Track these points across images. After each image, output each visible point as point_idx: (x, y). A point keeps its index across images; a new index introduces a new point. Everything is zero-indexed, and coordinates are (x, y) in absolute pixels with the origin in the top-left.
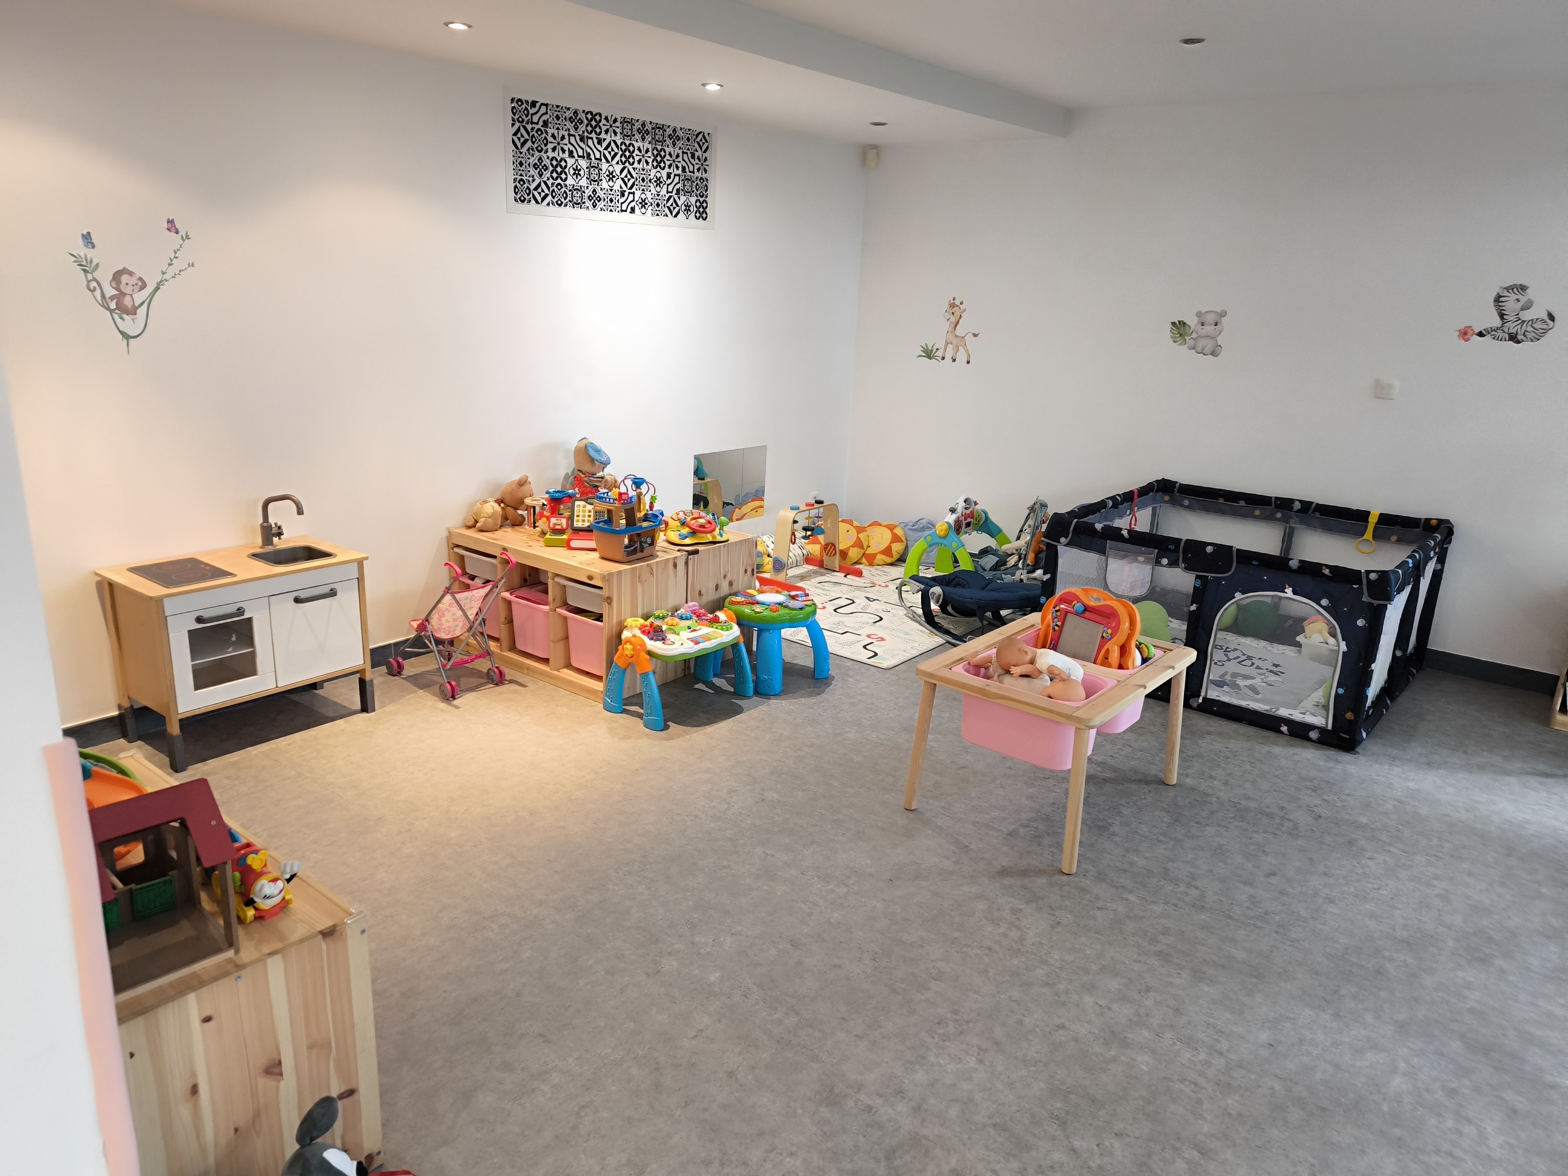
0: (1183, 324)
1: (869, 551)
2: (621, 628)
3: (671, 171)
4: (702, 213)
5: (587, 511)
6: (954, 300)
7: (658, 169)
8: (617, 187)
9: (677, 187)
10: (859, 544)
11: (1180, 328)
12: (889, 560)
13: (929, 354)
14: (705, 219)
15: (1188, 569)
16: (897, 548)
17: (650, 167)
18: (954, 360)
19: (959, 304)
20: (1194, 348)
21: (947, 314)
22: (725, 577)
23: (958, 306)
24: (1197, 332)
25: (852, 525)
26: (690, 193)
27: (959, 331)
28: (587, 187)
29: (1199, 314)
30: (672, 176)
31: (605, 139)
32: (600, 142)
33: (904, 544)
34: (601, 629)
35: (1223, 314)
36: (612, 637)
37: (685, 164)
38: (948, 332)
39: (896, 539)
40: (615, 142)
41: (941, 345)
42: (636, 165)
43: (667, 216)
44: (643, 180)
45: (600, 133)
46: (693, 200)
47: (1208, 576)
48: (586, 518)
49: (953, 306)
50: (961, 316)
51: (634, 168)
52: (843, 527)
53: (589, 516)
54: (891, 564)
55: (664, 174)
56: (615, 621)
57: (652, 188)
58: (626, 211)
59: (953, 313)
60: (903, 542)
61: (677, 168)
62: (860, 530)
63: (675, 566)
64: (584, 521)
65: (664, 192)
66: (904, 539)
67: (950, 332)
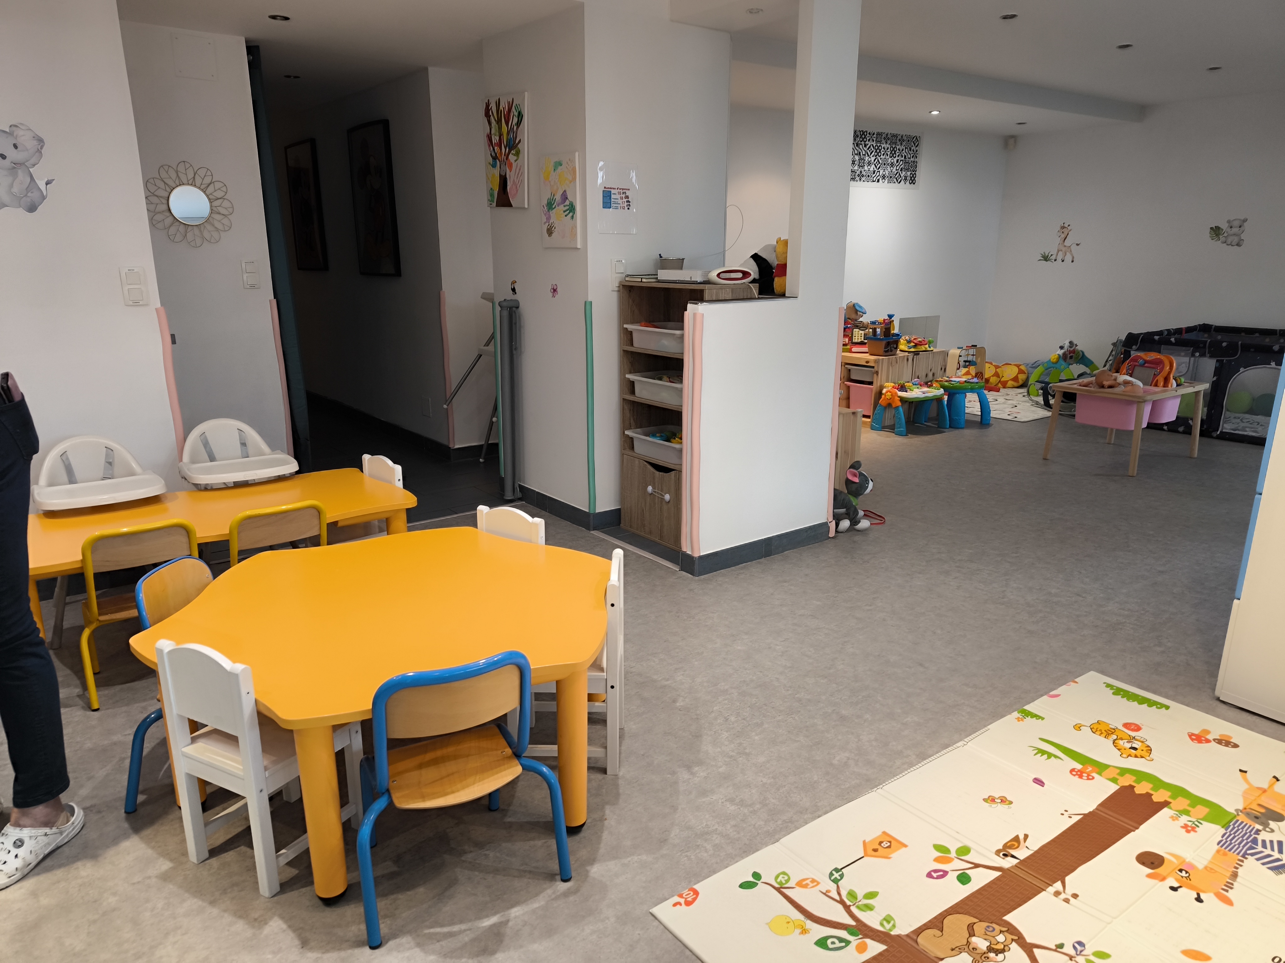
0: (1218, 228)
1: (1003, 379)
2: (882, 387)
3: (899, 158)
4: (913, 181)
5: (860, 334)
6: (1064, 224)
7: (893, 158)
8: (872, 169)
9: (901, 167)
10: (996, 375)
11: (1216, 231)
12: (1016, 384)
13: (1046, 258)
14: (914, 184)
15: (1212, 356)
16: (1022, 377)
17: (888, 157)
18: (1063, 261)
19: (1067, 226)
20: (1225, 242)
21: (1059, 233)
22: (931, 370)
23: (1066, 227)
24: (1227, 232)
25: (992, 364)
26: (908, 170)
27: (1067, 243)
28: (858, 170)
29: (1229, 222)
30: (899, 161)
31: (868, 144)
32: (865, 146)
33: (1027, 375)
34: (872, 390)
35: (1245, 220)
36: (877, 392)
37: (906, 154)
38: (1059, 244)
39: (1021, 372)
40: (873, 145)
41: (1054, 252)
42: (882, 157)
43: (895, 183)
44: (885, 164)
45: (866, 141)
46: (909, 173)
47: (1224, 360)
48: (860, 337)
49: (1063, 227)
50: (1068, 234)
51: (880, 158)
52: (987, 365)
53: (861, 336)
54: (1018, 387)
55: (895, 160)
56: (879, 385)
57: (889, 168)
58: (875, 181)
59: (1063, 232)
60: (1026, 374)
61: (902, 157)
62: (997, 367)
63: (908, 360)
64: (858, 339)
65: (894, 170)
66: (1026, 372)
67: (1060, 244)
